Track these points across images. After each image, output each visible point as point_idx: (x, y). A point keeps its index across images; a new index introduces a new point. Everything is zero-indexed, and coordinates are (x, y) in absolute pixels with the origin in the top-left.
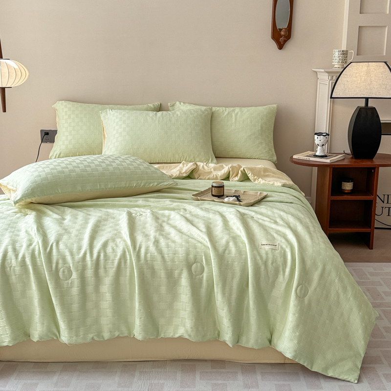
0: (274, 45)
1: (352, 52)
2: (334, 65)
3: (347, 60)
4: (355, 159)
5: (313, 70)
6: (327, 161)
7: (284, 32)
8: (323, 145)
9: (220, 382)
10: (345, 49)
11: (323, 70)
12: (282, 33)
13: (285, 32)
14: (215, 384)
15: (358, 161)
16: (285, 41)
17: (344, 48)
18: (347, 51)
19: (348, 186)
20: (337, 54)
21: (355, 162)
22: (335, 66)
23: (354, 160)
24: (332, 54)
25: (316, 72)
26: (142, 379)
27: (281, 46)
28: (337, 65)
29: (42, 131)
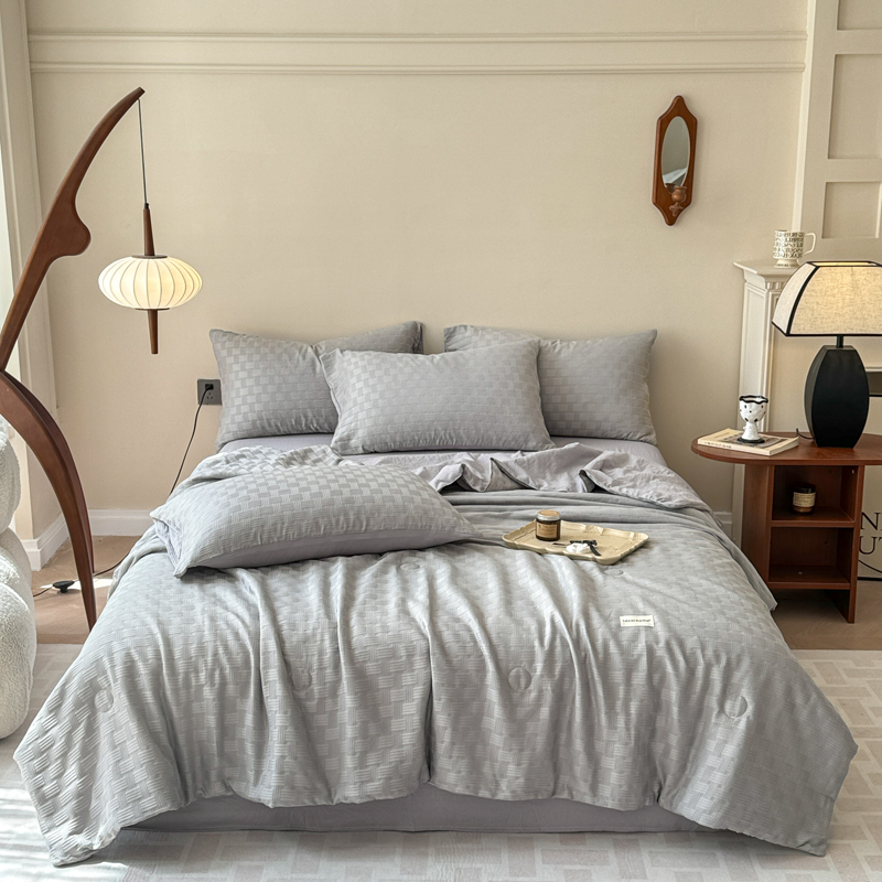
0: (657, 216)
1: (813, 236)
2: (778, 260)
3: (802, 250)
4: (819, 446)
5: (735, 264)
6: (764, 452)
7: (678, 194)
8: (756, 420)
10: (798, 230)
11: (755, 271)
12: (675, 197)
13: (681, 194)
14: (570, 871)
15: (824, 451)
16: (680, 211)
17: (796, 228)
18: (802, 235)
19: (805, 500)
20: (781, 240)
21: (819, 454)
22: (779, 262)
23: (816, 450)
24: (773, 240)
25: (742, 271)
26: (442, 860)
27: (671, 220)
28: (782, 258)
29: (200, 382)
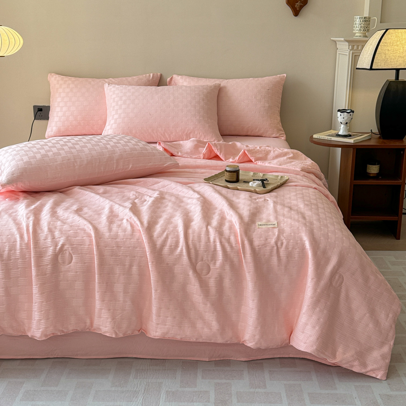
0: (288, 11)
1: (376, 19)
2: (356, 33)
3: (369, 27)
5: (332, 39)
9: (224, 381)
10: (367, 16)
11: (343, 39)
14: (219, 383)
16: (301, 7)
17: (366, 14)
18: (369, 18)
20: (358, 21)
22: (356, 35)
24: (353, 21)
25: (335, 41)
26: (139, 377)
27: (296, 13)
28: (357, 33)
29: (34, 107)
